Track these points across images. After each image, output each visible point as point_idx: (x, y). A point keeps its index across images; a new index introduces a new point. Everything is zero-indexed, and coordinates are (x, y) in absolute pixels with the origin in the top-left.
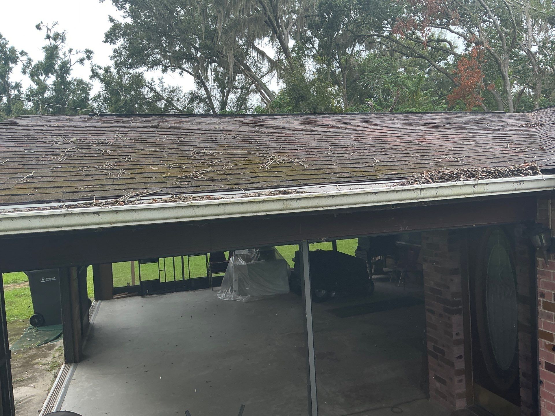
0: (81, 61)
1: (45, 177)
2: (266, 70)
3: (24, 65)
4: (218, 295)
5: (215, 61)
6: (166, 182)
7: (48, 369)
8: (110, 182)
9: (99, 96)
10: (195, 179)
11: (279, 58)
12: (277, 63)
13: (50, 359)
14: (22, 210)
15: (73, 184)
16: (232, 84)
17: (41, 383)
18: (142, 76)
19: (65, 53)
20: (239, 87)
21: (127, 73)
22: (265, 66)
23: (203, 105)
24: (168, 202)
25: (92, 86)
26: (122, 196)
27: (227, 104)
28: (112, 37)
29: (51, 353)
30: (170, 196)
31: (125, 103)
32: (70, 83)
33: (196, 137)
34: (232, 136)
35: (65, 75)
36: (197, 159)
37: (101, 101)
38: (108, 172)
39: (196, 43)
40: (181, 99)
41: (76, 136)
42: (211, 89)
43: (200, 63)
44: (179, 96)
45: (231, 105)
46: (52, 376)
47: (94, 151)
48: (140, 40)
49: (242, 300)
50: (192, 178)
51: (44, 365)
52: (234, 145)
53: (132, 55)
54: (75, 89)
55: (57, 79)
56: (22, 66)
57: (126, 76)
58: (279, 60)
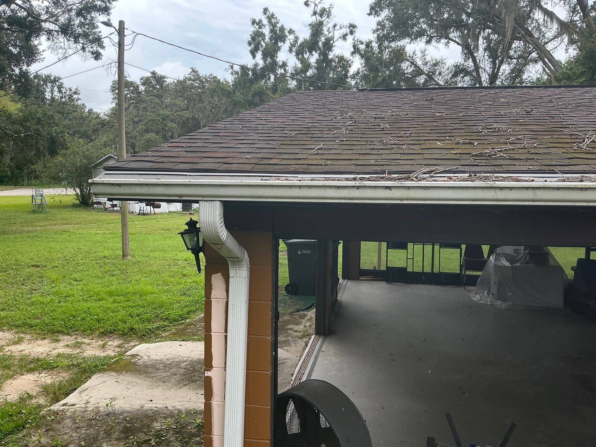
0: (344, 37)
1: (333, 149)
2: (552, 35)
3: (291, 44)
4: (471, 295)
5: (489, 28)
6: (459, 159)
7: (300, 336)
8: (398, 156)
9: (358, 72)
10: (493, 157)
11: (571, 19)
12: (569, 26)
13: (301, 327)
14: (320, 180)
15: (361, 157)
16: (508, 54)
17: (293, 348)
18: (404, 50)
19: (329, 29)
20: (515, 57)
21: (388, 47)
22: (551, 30)
23: (468, 79)
24: (466, 181)
25: (352, 62)
26: (415, 172)
27: (498, 77)
28: (377, 8)
29: (302, 322)
30: (468, 175)
31: (383, 79)
32: (332, 60)
33: (480, 111)
34: (526, 111)
35: (327, 52)
36: (488, 135)
37: (359, 78)
38: (393, 146)
39: (468, 8)
40: (444, 72)
41: (352, 111)
42: (479, 60)
43: (471, 31)
44: (442, 69)
45: (503, 78)
46: (304, 344)
47: (373, 126)
48: (406, 9)
49: (501, 306)
50: (489, 156)
51: (296, 331)
52: (530, 121)
53: (395, 27)
54: (336, 66)
55: (320, 57)
56: (289, 45)
57: (387, 50)
58: (572, 21)
